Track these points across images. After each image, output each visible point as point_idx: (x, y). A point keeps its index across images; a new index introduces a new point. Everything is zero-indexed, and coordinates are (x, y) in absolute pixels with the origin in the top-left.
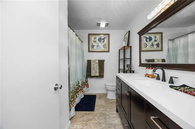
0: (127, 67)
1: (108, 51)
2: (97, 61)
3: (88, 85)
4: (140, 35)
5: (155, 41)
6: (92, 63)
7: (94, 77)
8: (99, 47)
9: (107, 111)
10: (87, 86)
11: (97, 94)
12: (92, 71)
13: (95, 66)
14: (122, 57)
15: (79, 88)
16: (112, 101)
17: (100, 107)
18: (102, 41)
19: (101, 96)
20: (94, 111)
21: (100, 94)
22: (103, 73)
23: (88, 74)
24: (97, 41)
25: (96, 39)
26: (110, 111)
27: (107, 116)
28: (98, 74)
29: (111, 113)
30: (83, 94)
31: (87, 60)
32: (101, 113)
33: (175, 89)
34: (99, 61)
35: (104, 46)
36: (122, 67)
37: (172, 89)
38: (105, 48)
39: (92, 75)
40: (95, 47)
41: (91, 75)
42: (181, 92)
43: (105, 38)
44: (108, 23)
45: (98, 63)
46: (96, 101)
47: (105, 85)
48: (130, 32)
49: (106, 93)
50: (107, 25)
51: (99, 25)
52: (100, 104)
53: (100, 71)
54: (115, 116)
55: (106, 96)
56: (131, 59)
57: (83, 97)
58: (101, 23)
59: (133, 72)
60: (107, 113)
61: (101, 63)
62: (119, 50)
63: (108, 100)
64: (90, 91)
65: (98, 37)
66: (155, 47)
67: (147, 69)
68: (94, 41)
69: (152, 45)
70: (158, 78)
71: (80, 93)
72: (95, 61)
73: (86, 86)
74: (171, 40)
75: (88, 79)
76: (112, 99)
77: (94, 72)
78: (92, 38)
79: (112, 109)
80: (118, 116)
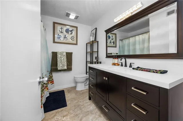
0: (96, 59)
1: (76, 44)
2: (65, 54)
3: (53, 81)
4: (107, 33)
5: (112, 39)
6: (59, 56)
7: (60, 71)
8: (66, 39)
9: (80, 101)
10: (51, 82)
11: (64, 89)
12: (58, 64)
13: (62, 59)
14: (89, 50)
15: (44, 85)
16: (82, 92)
17: (72, 101)
18: (70, 33)
19: (70, 90)
20: (66, 106)
21: (68, 88)
22: (72, 66)
23: (53, 68)
24: (65, 32)
25: (62, 30)
26: (83, 101)
27: (82, 107)
28: (66, 68)
29: (85, 102)
30: (48, 92)
31: (51, 52)
32: (75, 106)
33: (136, 70)
34: (67, 53)
35: (72, 38)
36: (89, 60)
37: (134, 70)
38: (73, 40)
39: (59, 69)
40: (62, 39)
41: (57, 68)
42: (139, 71)
43: (73, 30)
44: (79, 16)
45: (66, 55)
46: (66, 95)
47: (74, 77)
48: (97, 29)
49: (75, 86)
50: (77, 18)
51: (68, 15)
52: (71, 98)
53: (68, 64)
54: (89, 103)
55: (76, 88)
56: (98, 52)
57: (48, 95)
58: (71, 14)
59: (100, 63)
60: (81, 104)
61: (69, 56)
62: (87, 44)
63: (78, 92)
64: (56, 88)
65: (65, 28)
66: (112, 44)
67: (114, 60)
68: (61, 31)
69: (111, 42)
70: (122, 65)
71: (45, 92)
72: (61, 53)
73: (49, 83)
74: (121, 40)
75: (53, 74)
76: (82, 91)
77: (61, 65)
78: (58, 28)
79: (84, 99)
80: (91, 103)
